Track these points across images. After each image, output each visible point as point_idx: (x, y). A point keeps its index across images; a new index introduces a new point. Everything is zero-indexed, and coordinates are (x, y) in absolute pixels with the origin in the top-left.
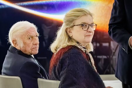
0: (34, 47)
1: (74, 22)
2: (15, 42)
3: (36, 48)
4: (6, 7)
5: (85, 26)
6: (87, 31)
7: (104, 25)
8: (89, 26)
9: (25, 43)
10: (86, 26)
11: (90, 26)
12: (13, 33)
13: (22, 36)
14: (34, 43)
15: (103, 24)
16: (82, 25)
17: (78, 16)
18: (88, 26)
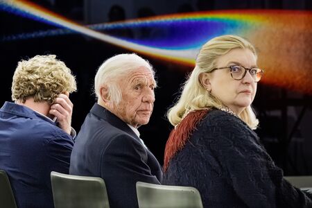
0: (143, 107)
1: (214, 61)
2: (104, 93)
3: (147, 110)
4: (68, 32)
5: (237, 70)
6: (242, 83)
7: (275, 72)
8: (246, 72)
9: (124, 97)
10: (240, 70)
11: (248, 72)
12: (104, 74)
13: (122, 80)
14: (144, 99)
15: (273, 69)
16: (231, 69)
17: (224, 50)
18: (244, 70)
